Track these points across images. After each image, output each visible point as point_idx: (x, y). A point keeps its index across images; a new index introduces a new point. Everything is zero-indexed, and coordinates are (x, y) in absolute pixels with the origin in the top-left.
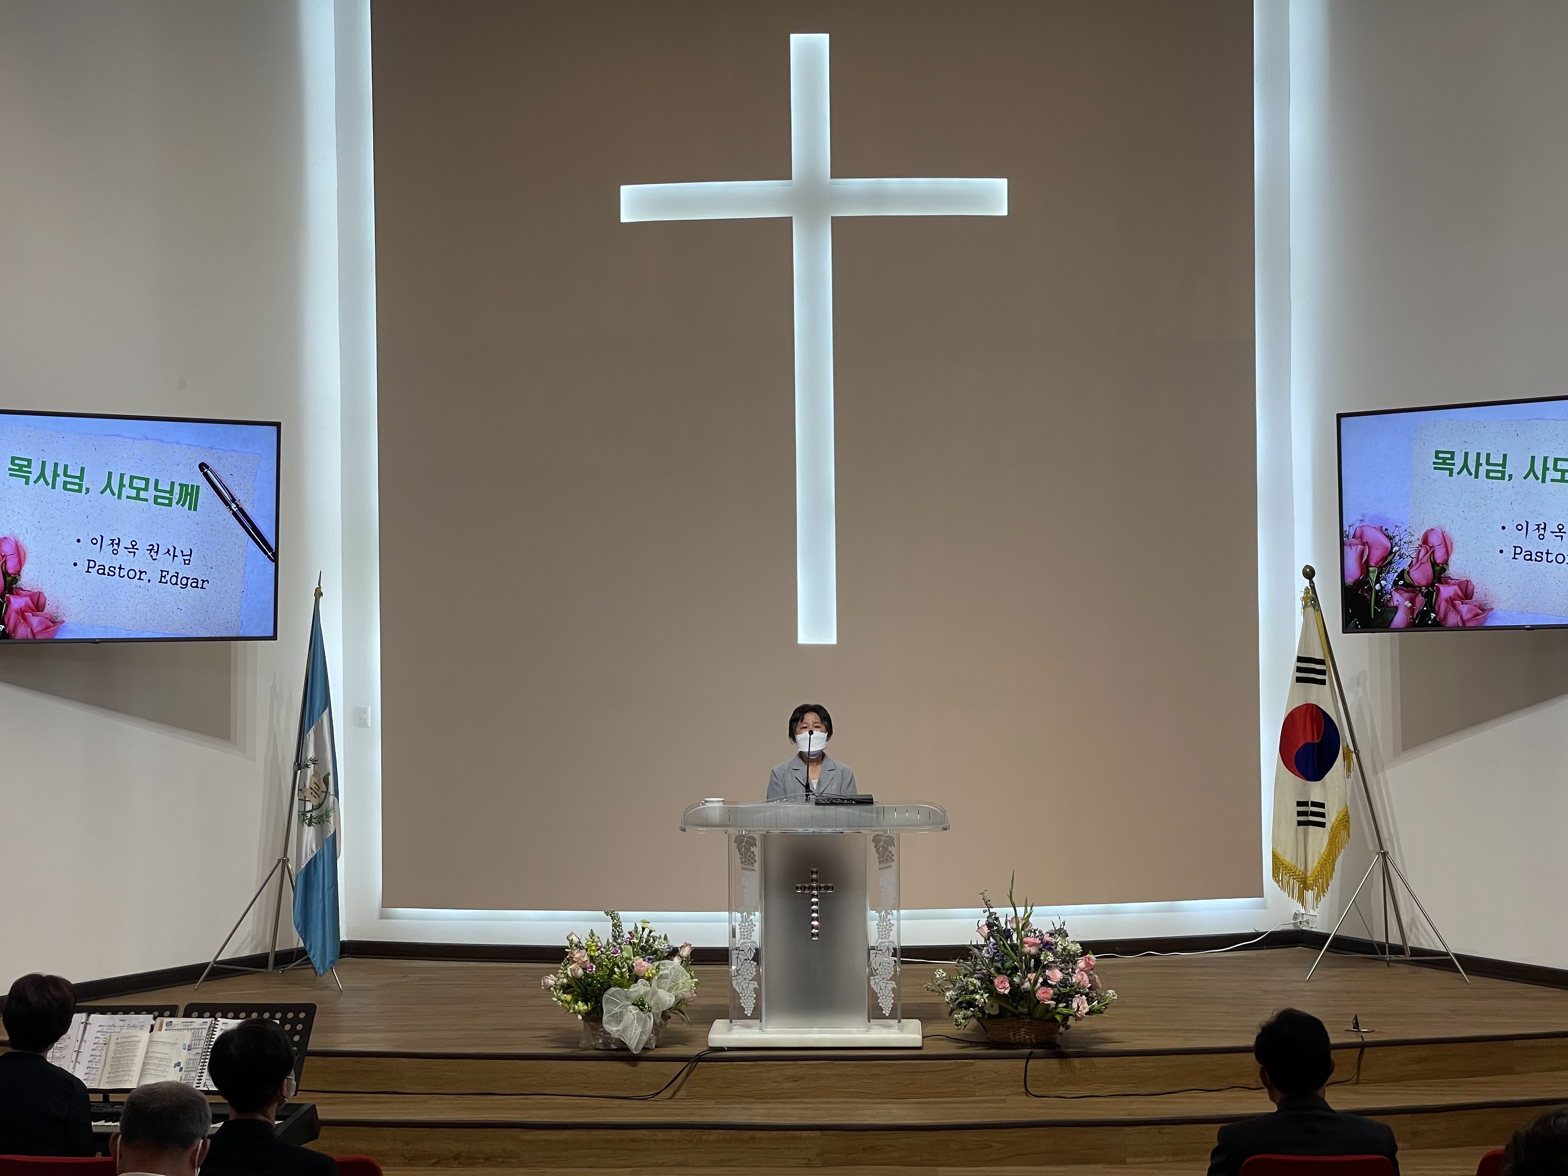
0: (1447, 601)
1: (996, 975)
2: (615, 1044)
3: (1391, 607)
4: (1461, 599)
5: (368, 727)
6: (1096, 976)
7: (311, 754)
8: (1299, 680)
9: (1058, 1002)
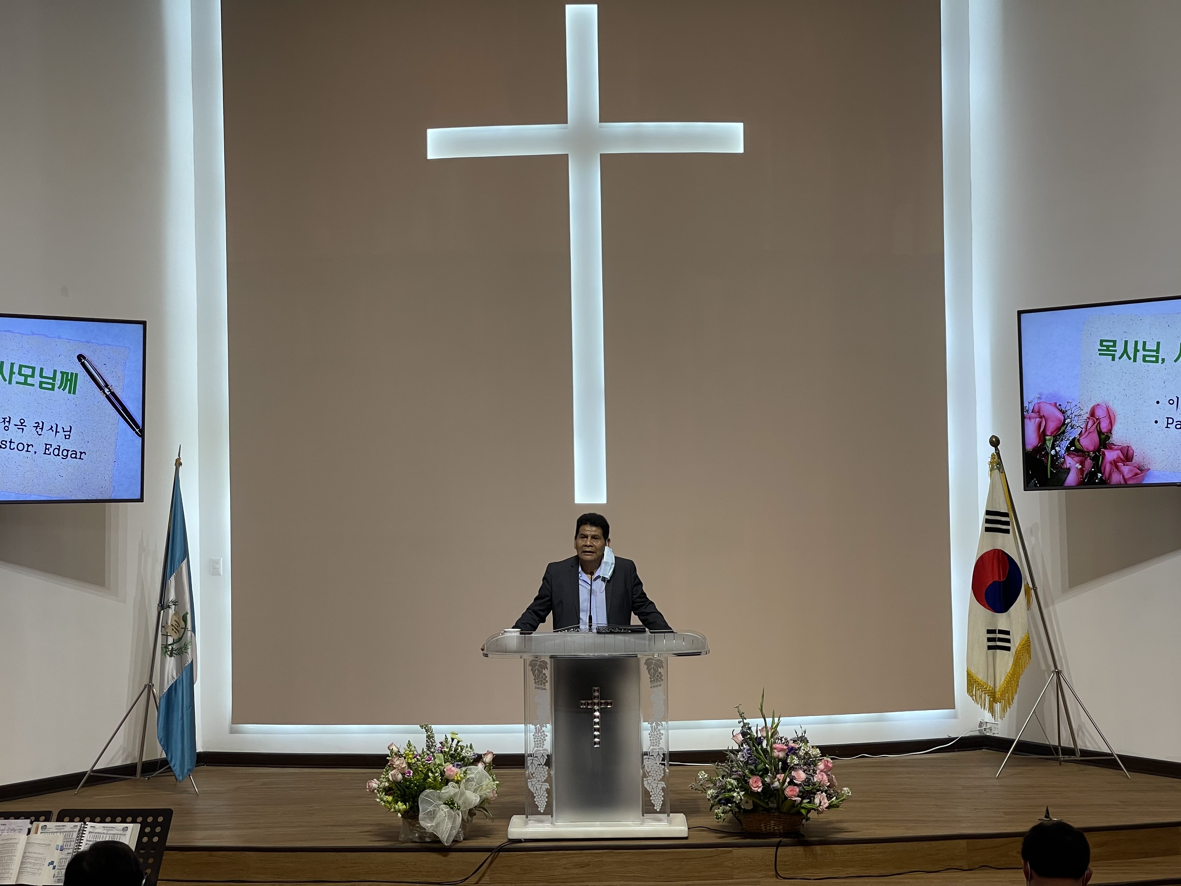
0: (1111, 463)
1: (750, 776)
2: (429, 838)
3: (1064, 469)
4: (1122, 461)
5: (221, 575)
6: (834, 777)
7: (172, 596)
8: (987, 530)
9: (803, 798)
